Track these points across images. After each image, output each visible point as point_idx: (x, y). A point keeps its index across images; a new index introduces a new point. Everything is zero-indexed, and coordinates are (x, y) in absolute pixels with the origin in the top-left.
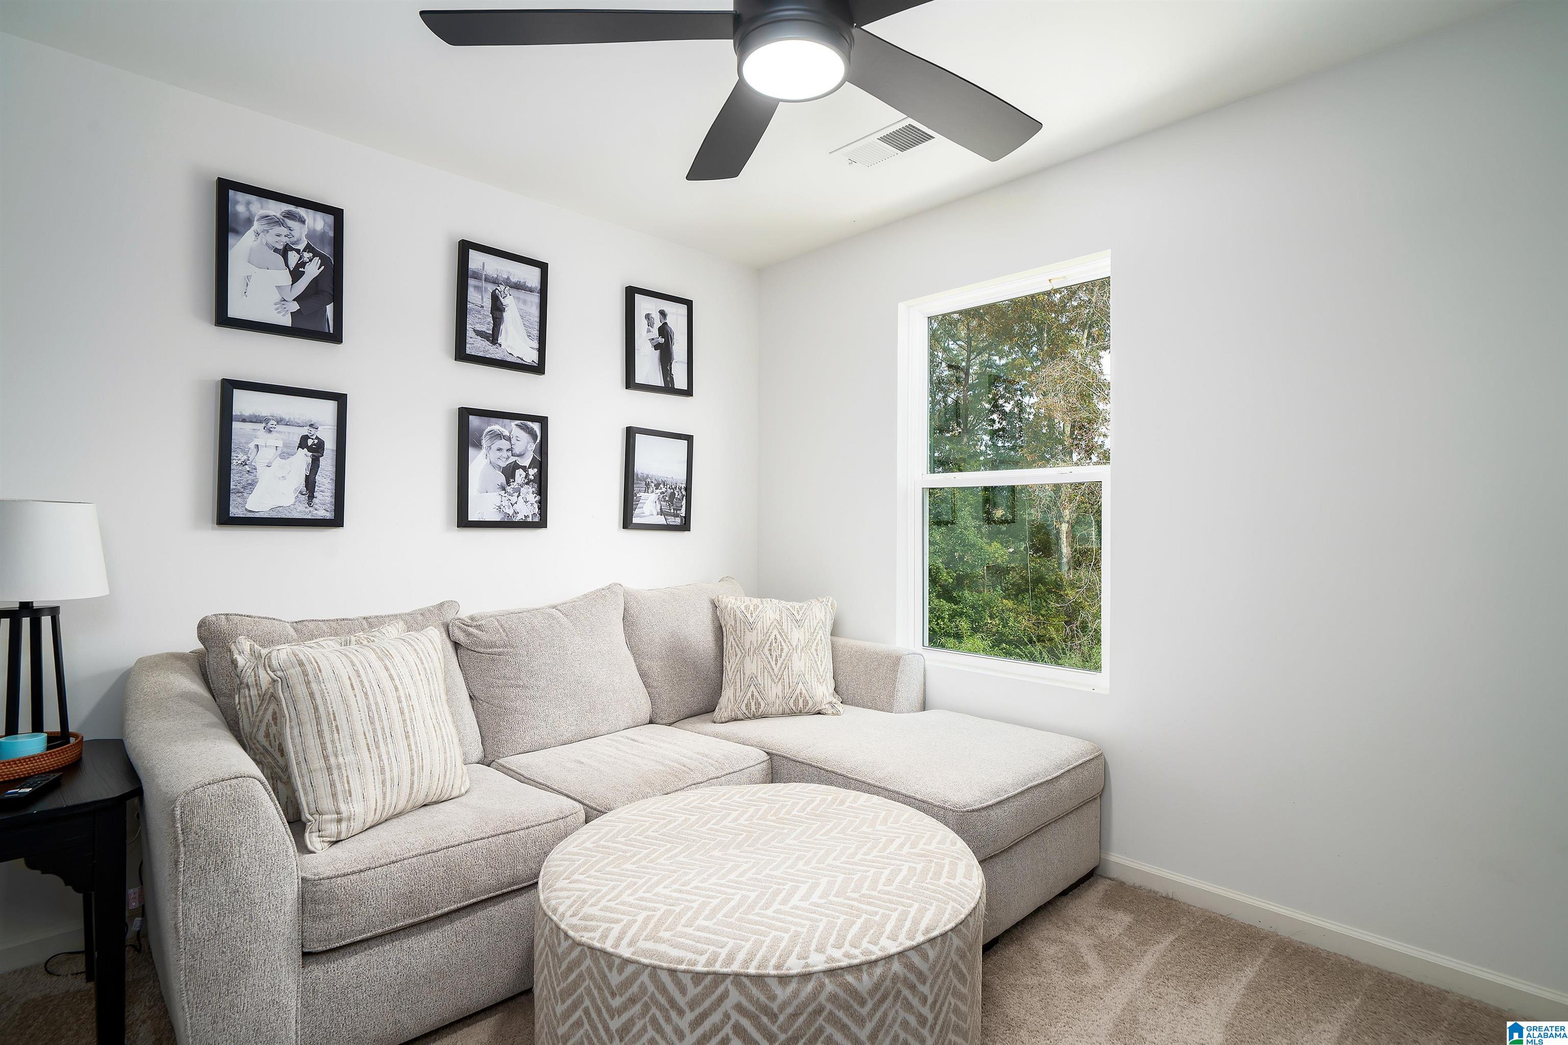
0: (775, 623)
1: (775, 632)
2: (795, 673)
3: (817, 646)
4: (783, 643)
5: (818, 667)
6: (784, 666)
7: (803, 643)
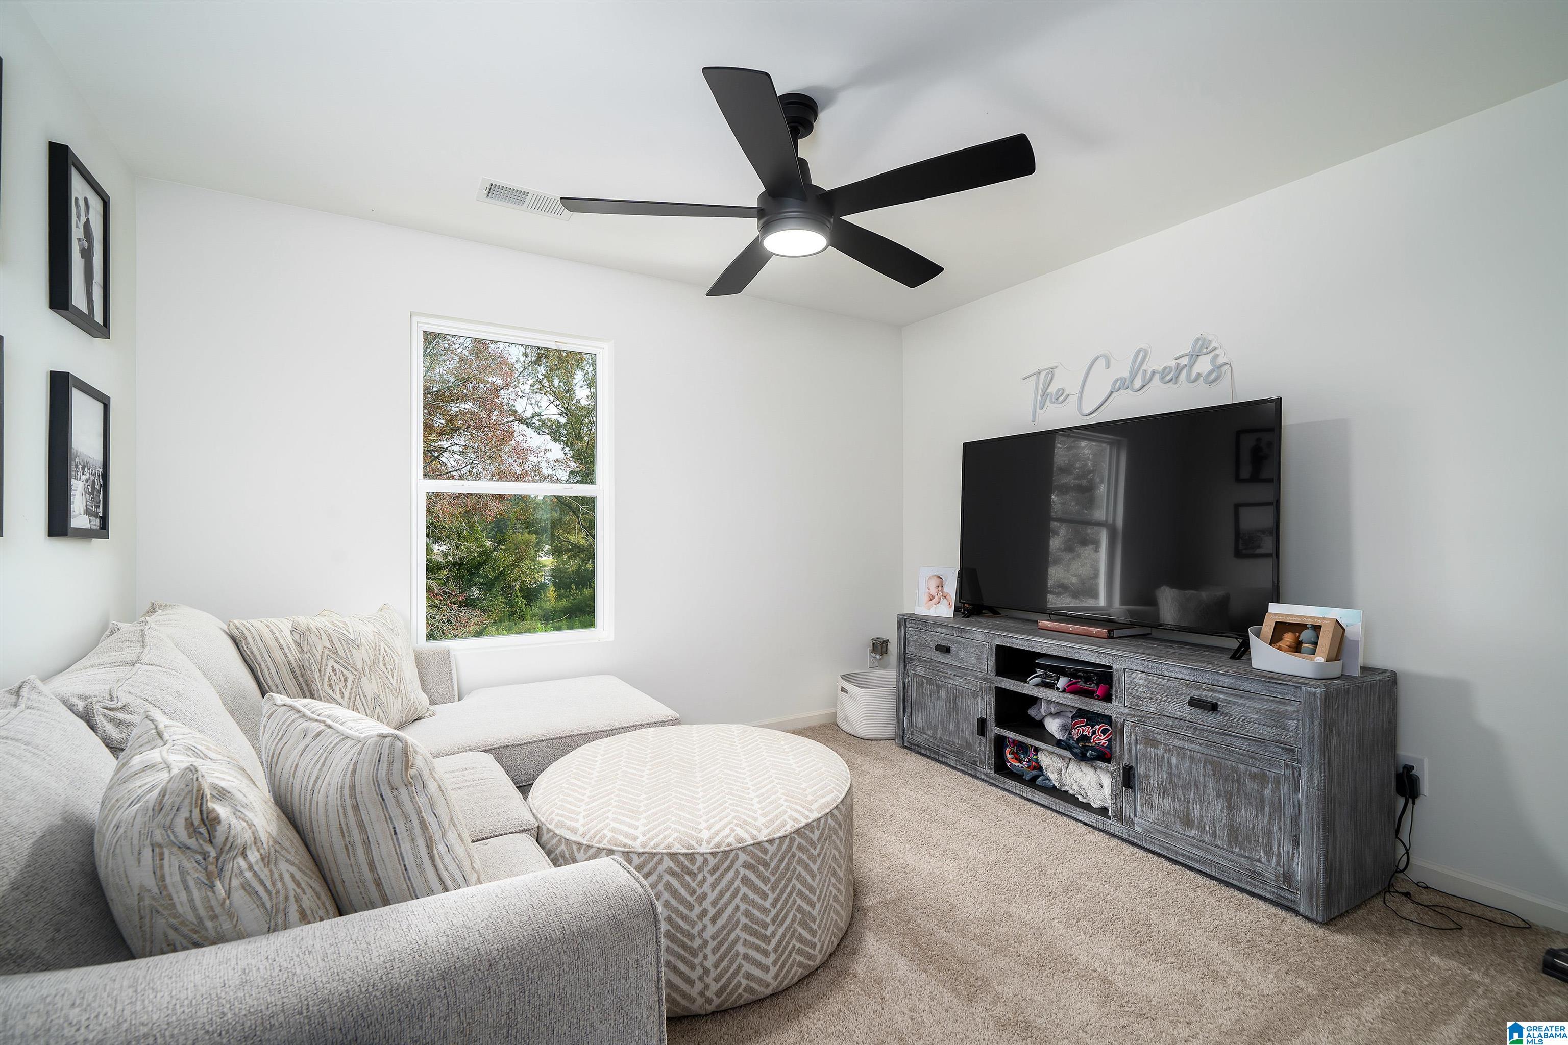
0: (327, 652)
1: (331, 663)
2: (369, 698)
3: (384, 660)
4: (345, 672)
5: (390, 682)
6: (353, 696)
7: (369, 663)
